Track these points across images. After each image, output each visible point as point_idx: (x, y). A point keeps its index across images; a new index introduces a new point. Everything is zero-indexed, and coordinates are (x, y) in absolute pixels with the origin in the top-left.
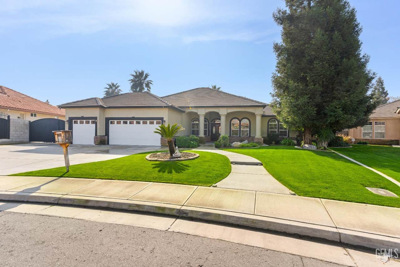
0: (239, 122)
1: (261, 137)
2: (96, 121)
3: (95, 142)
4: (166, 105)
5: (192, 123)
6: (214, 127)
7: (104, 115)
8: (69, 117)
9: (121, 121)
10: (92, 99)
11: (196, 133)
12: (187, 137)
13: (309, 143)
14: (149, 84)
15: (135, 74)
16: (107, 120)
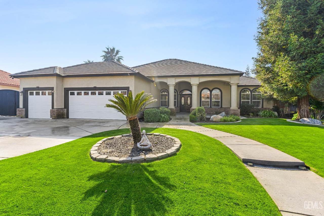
0: (209, 92)
1: (237, 108)
2: (53, 92)
3: (51, 116)
4: (132, 72)
5: (161, 94)
6: (183, 98)
7: (63, 85)
8: (23, 88)
9: (81, 92)
10: (51, 68)
11: (166, 104)
12: (157, 110)
13: (306, 116)
14: (120, 59)
15: (107, 50)
16: (67, 91)
